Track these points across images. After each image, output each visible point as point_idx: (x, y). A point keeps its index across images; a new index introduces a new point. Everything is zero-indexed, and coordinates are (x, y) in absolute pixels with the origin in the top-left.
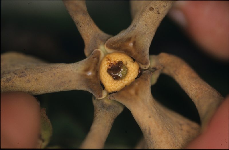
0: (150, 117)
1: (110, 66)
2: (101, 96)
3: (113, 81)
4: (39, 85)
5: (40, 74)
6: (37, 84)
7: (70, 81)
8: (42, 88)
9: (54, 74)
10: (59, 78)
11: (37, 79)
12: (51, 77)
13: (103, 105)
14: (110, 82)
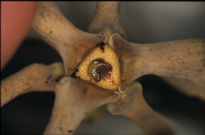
0: (51, 32)
1: (110, 74)
2: (114, 37)
3: (104, 57)
4: (187, 48)
5: (186, 60)
6: (189, 49)
7: (151, 50)
8: (184, 44)
9: (169, 59)
10: (164, 54)
11: (190, 54)
12: (173, 56)
13: (111, 27)
14: (107, 56)
